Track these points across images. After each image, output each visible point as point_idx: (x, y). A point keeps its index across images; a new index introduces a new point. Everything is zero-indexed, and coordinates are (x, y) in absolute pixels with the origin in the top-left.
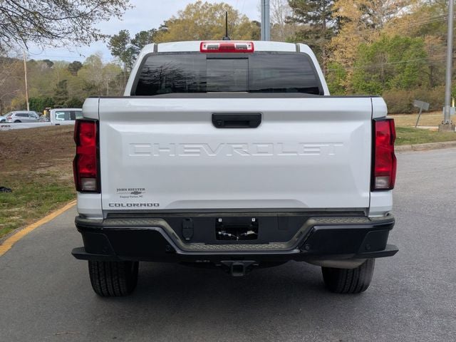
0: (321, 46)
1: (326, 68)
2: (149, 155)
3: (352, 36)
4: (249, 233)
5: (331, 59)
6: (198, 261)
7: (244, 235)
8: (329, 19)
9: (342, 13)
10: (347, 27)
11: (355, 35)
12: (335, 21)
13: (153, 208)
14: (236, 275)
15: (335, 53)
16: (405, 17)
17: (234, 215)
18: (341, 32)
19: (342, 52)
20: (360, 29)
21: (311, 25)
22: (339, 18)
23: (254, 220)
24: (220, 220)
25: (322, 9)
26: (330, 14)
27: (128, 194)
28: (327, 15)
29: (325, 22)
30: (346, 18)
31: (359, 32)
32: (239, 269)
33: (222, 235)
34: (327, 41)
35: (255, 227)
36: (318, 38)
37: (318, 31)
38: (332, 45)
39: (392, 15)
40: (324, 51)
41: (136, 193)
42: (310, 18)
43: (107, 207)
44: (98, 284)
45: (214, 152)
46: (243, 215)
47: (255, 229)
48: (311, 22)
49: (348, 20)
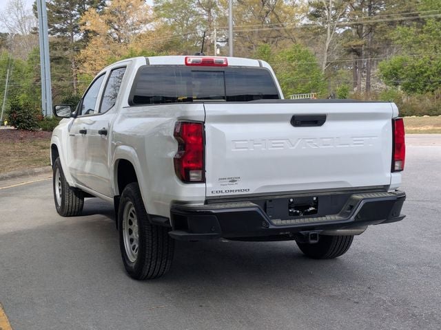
0: (70, 57)
1: (77, 79)
2: (246, 150)
3: (100, 49)
4: (311, 209)
5: (81, 71)
6: (282, 233)
7: (307, 212)
8: (76, 32)
9: (89, 26)
10: (96, 40)
11: (104, 49)
12: (82, 34)
13: (245, 193)
14: (312, 242)
15: (85, 65)
16: (149, 34)
17: (301, 195)
18: (90, 45)
19: (92, 64)
20: (108, 43)
21: (59, 37)
22: (87, 31)
23: (315, 199)
24: (291, 200)
25: (69, 21)
26: (77, 26)
27: (227, 182)
28: (75, 29)
29: (72, 35)
30: (94, 32)
31: (107, 46)
32: (314, 237)
33: (292, 212)
34: (76, 53)
35: (316, 204)
36: (66, 49)
37: (65, 43)
38: (81, 57)
39: (137, 31)
40: (73, 63)
41: (233, 181)
42: (57, 30)
43: (210, 194)
44: (148, 267)
45: (293, 146)
46: (307, 195)
47: (316, 206)
48: (59, 34)
49: (95, 33)
